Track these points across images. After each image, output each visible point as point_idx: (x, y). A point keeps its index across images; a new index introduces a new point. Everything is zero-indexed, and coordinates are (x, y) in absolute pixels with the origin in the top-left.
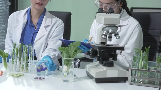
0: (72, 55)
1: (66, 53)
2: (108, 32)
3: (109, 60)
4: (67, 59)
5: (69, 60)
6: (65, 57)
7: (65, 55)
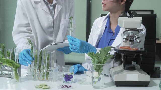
0: (103, 60)
1: (97, 59)
2: (128, 36)
3: (132, 64)
4: (98, 65)
5: (100, 66)
6: (95, 62)
7: (95, 61)
